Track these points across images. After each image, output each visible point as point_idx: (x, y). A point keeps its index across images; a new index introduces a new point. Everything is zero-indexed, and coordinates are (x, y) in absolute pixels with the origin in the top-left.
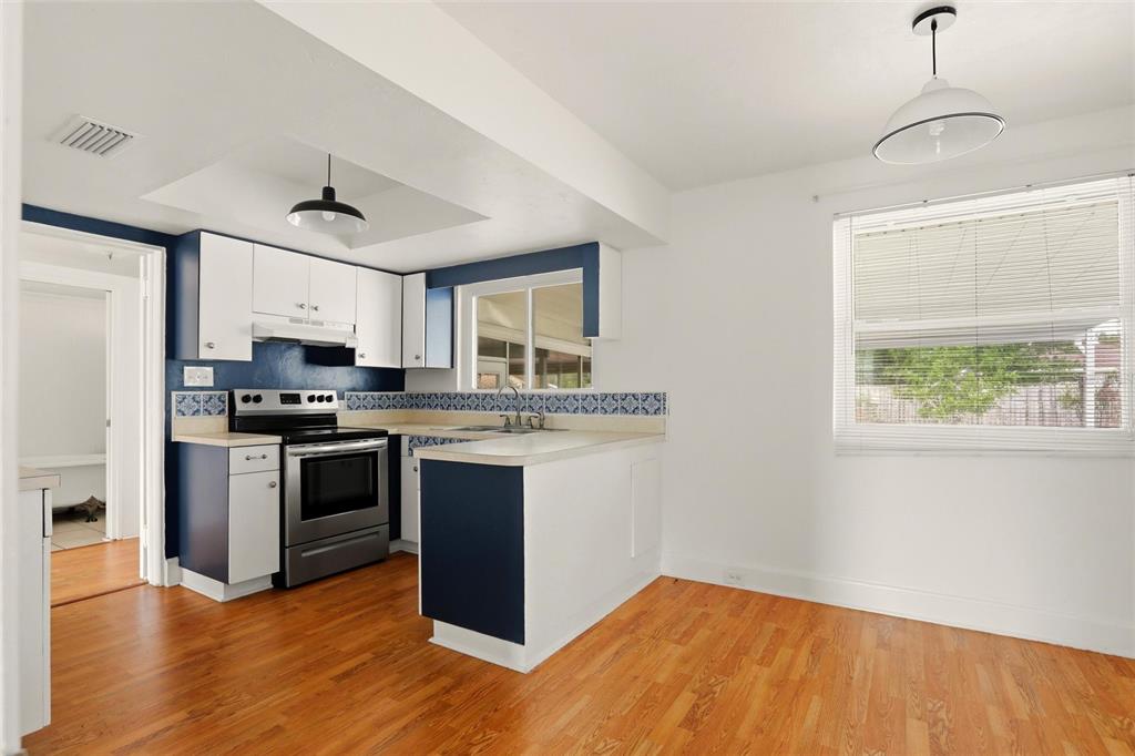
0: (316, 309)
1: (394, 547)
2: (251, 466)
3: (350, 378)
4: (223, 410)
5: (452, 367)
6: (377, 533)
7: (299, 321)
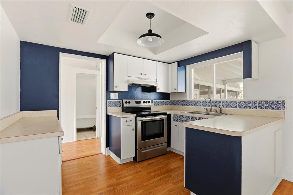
0: (145, 75)
1: (168, 149)
2: (128, 123)
3: (154, 96)
4: (120, 106)
5: (186, 92)
6: (164, 145)
7: (141, 79)
